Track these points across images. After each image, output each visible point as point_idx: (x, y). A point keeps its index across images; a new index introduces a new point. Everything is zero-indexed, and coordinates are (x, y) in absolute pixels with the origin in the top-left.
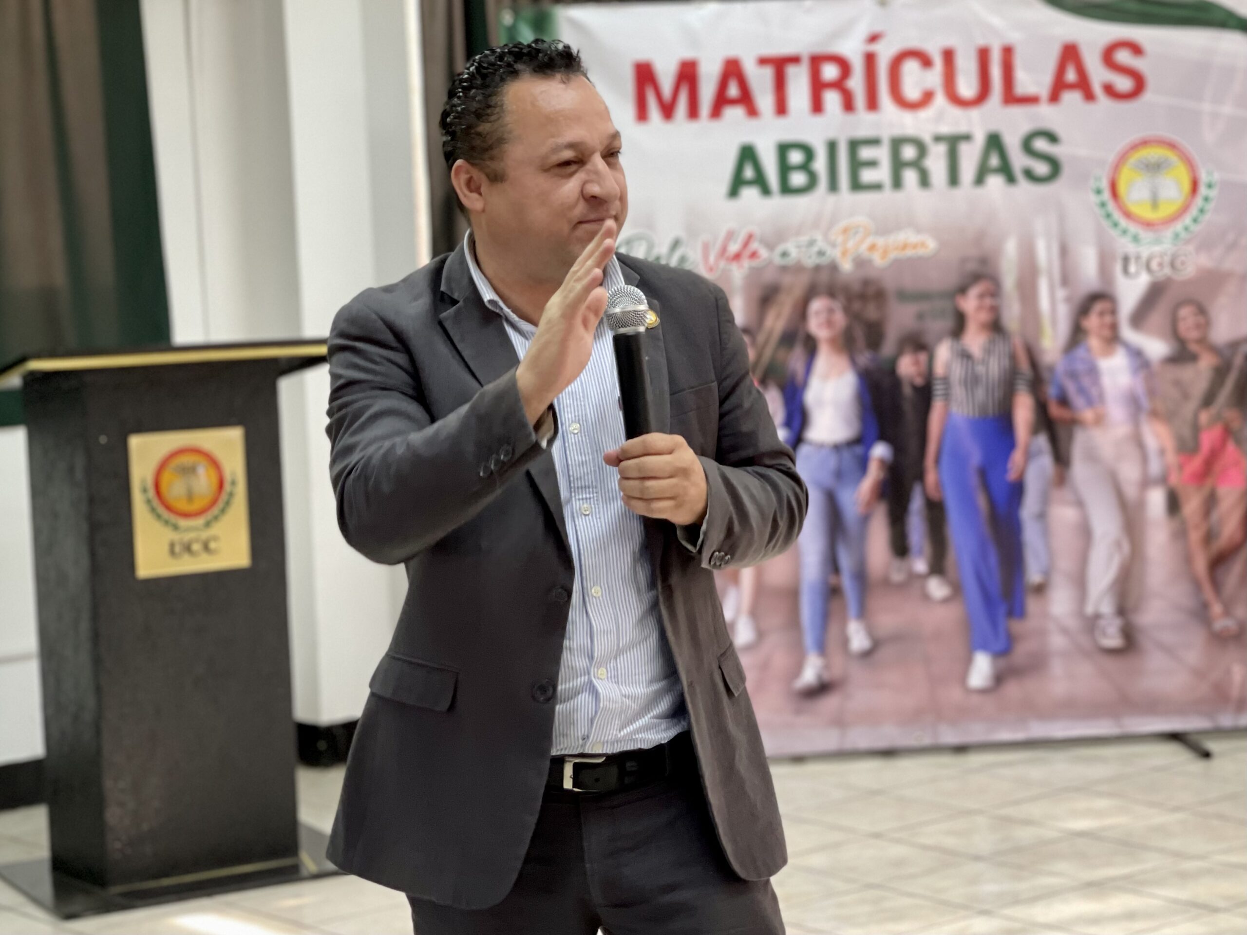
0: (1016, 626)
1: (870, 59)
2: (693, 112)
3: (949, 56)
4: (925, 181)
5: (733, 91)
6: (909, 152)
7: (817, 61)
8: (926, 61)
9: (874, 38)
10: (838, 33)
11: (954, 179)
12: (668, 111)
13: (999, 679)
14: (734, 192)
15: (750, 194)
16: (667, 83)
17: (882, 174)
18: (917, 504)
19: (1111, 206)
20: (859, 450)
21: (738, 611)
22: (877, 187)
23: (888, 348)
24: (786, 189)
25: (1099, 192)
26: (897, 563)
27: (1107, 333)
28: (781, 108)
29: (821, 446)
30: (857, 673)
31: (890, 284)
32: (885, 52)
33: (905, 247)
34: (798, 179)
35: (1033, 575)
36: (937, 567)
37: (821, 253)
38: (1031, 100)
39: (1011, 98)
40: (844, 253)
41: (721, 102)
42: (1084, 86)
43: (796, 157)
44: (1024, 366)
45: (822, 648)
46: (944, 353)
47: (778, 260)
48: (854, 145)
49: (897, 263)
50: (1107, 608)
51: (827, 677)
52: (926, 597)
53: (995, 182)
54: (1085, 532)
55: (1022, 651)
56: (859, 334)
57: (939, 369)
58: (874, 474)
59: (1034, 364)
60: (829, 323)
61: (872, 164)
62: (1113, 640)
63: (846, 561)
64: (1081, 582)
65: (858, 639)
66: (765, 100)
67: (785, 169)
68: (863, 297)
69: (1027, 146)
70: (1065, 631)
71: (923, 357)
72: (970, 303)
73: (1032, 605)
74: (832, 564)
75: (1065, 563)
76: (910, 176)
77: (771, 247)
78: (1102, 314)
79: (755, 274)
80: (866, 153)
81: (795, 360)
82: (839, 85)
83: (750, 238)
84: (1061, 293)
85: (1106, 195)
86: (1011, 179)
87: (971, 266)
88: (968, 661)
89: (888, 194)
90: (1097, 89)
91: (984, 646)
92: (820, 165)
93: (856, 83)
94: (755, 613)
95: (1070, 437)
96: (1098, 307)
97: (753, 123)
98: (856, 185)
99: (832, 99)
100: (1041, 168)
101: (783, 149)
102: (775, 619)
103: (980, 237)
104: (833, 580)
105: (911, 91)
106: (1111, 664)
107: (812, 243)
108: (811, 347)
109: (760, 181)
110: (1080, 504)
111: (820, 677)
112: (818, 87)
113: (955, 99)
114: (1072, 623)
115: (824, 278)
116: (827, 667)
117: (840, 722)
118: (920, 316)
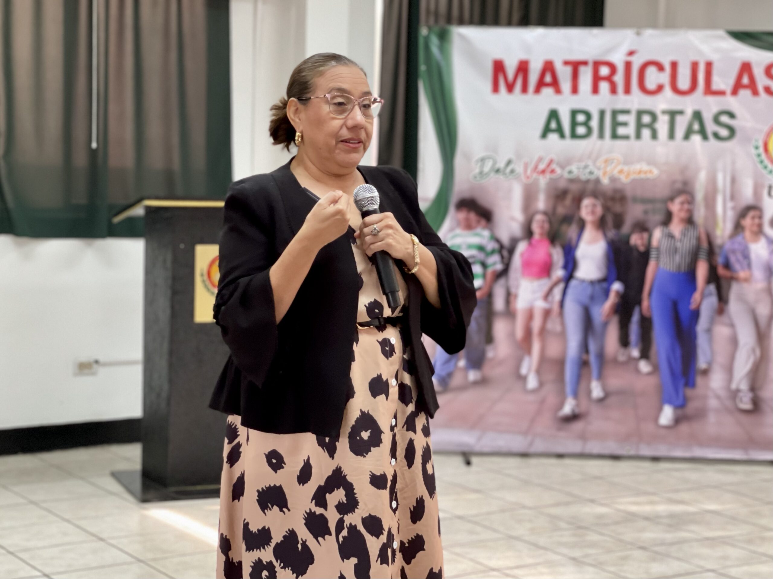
0: (689, 392)
1: (628, 65)
2: (525, 89)
3: (674, 65)
4: (654, 135)
5: (548, 78)
6: (646, 119)
7: (597, 65)
8: (661, 68)
9: (631, 53)
10: (611, 50)
11: (672, 135)
12: (510, 88)
13: (678, 421)
14: (544, 135)
15: (553, 137)
16: (511, 72)
17: (630, 130)
18: (635, 318)
19: (763, 156)
20: (605, 285)
21: (529, 370)
22: (626, 137)
23: (626, 229)
24: (574, 135)
25: (757, 148)
26: (622, 350)
27: (755, 229)
28: (575, 90)
29: (583, 281)
30: (595, 410)
31: (629, 193)
32: (637, 62)
33: (640, 172)
34: (581, 130)
35: (702, 364)
36: (645, 354)
37: (591, 173)
38: (721, 93)
39: (709, 91)
40: (605, 174)
41: (541, 84)
42: (753, 87)
43: (581, 118)
44: (705, 245)
45: (576, 395)
46: (657, 234)
47: (566, 175)
48: (615, 113)
49: (634, 181)
50: (744, 386)
51: (577, 411)
52: (637, 371)
53: (696, 138)
54: (734, 342)
55: (692, 407)
56: (610, 220)
57: (655, 242)
58: (612, 299)
59: (710, 244)
60: (593, 213)
61: (625, 124)
62: (747, 405)
63: (592, 347)
64: (729, 370)
65: (597, 391)
66: (566, 85)
67: (574, 124)
68: (613, 199)
69: (716, 120)
70: (718, 397)
71: (645, 235)
72: (675, 207)
73: (699, 380)
74: (585, 347)
75: (721, 359)
76: (646, 133)
77: (562, 167)
78: (753, 218)
79: (552, 181)
80: (621, 118)
81: (572, 231)
82: (609, 79)
83: (551, 162)
84: (730, 204)
85: (761, 150)
86: (705, 137)
87: (679, 186)
88: (660, 410)
89: (633, 141)
90: (760, 88)
91: (670, 402)
92: (594, 123)
93: (619, 78)
94: (539, 372)
95: (729, 287)
96: (751, 213)
97: (558, 97)
98: (615, 136)
99: (604, 86)
100: (724, 132)
101: (574, 113)
102: (550, 376)
103: (684, 169)
104: (585, 357)
105: (651, 84)
106: (744, 419)
107: (586, 167)
108: (582, 225)
109: (560, 131)
110: (732, 325)
111: (573, 411)
112: (597, 79)
113: (675, 89)
114: (722, 393)
115: (590, 187)
116: (578, 405)
117: (583, 437)
118: (646, 212)
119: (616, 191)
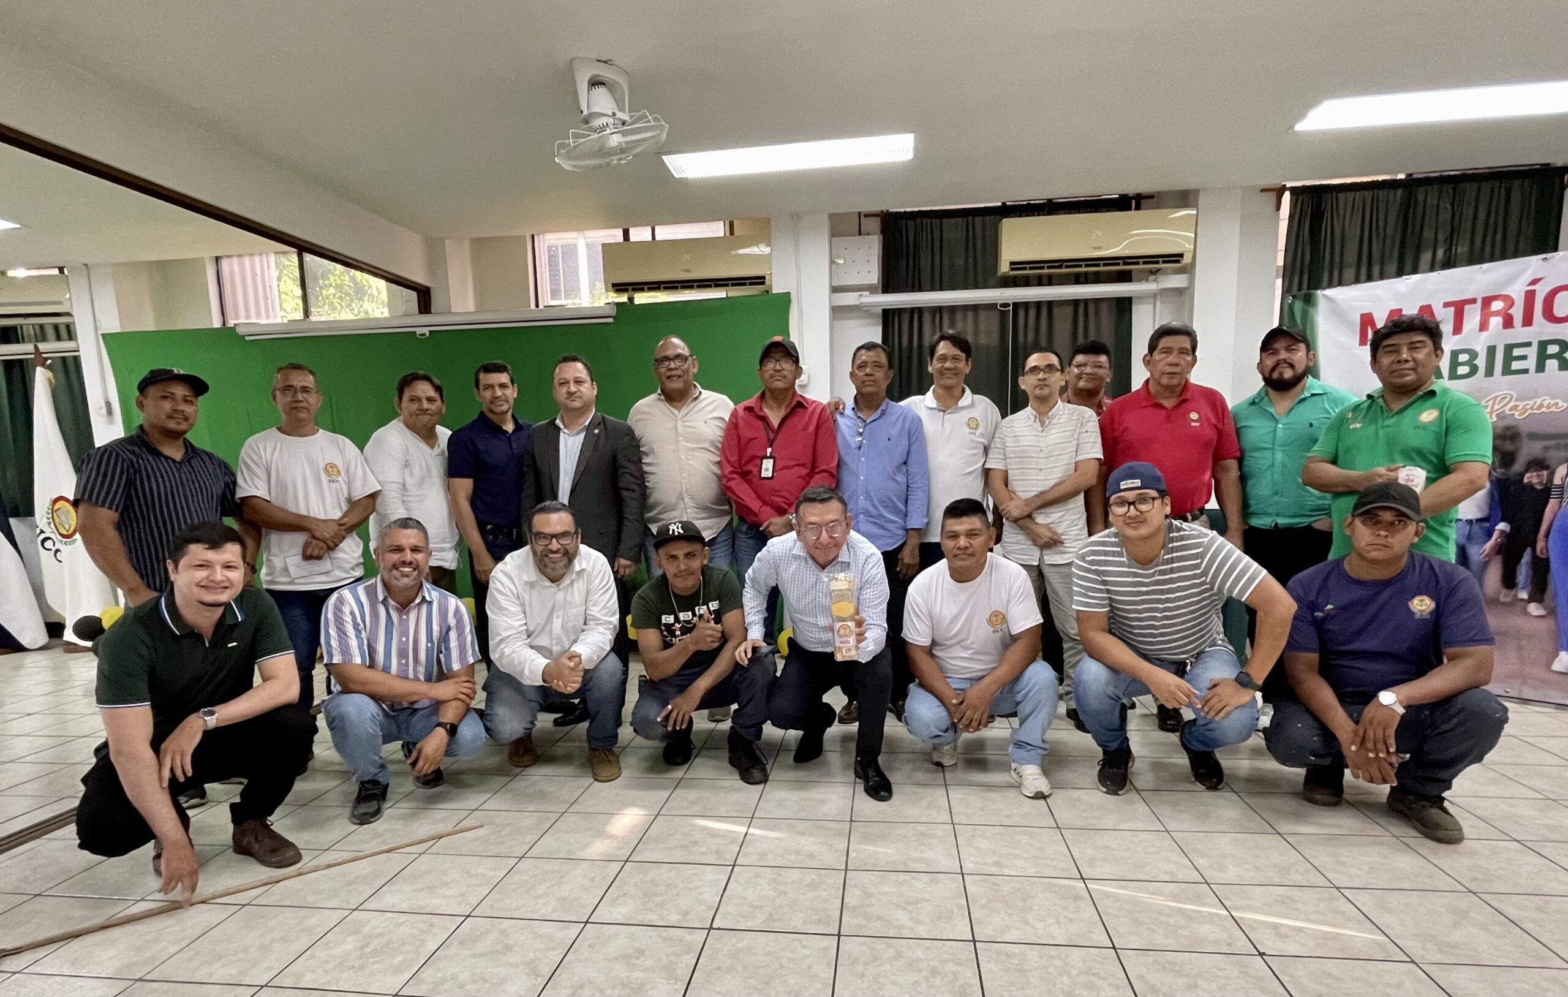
1: (1530, 296)
4: (1564, 366)
6: (1553, 349)
7: (1488, 300)
9: (1535, 282)
17: (1529, 364)
20: (1487, 525)
22: (1524, 372)
23: (1517, 467)
24: (1454, 376)
26: (1504, 591)
28: (1458, 331)
31: (1524, 429)
32: (1542, 290)
33: (1540, 407)
34: (1463, 370)
36: (1537, 597)
43: (1464, 358)
46: (1562, 471)
48: (1509, 348)
49: (1532, 417)
52: (1526, 613)
56: (1497, 459)
57: (1557, 480)
58: (1495, 539)
61: (1522, 358)
67: (1455, 364)
68: (1502, 437)
71: (1545, 473)
76: (1552, 364)
80: (1516, 352)
82: (1502, 313)
89: (1532, 376)
92: (1481, 362)
93: (1517, 311)
98: (1507, 371)
99: (1496, 322)
101: (1455, 354)
105: (1561, 313)
112: (1486, 315)
118: (1546, 449)
119: (1507, 428)
